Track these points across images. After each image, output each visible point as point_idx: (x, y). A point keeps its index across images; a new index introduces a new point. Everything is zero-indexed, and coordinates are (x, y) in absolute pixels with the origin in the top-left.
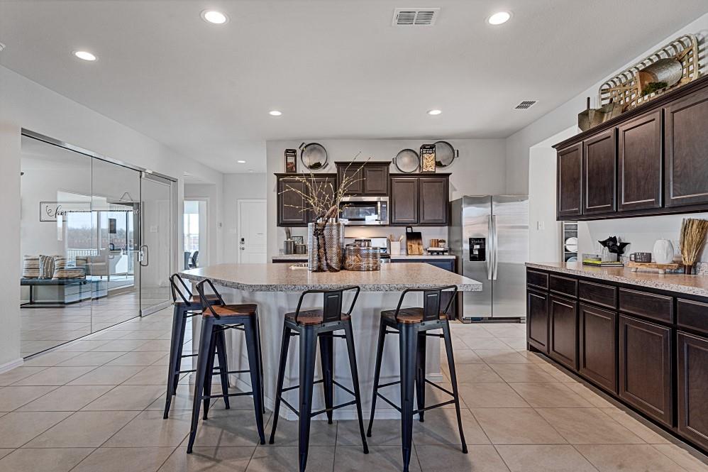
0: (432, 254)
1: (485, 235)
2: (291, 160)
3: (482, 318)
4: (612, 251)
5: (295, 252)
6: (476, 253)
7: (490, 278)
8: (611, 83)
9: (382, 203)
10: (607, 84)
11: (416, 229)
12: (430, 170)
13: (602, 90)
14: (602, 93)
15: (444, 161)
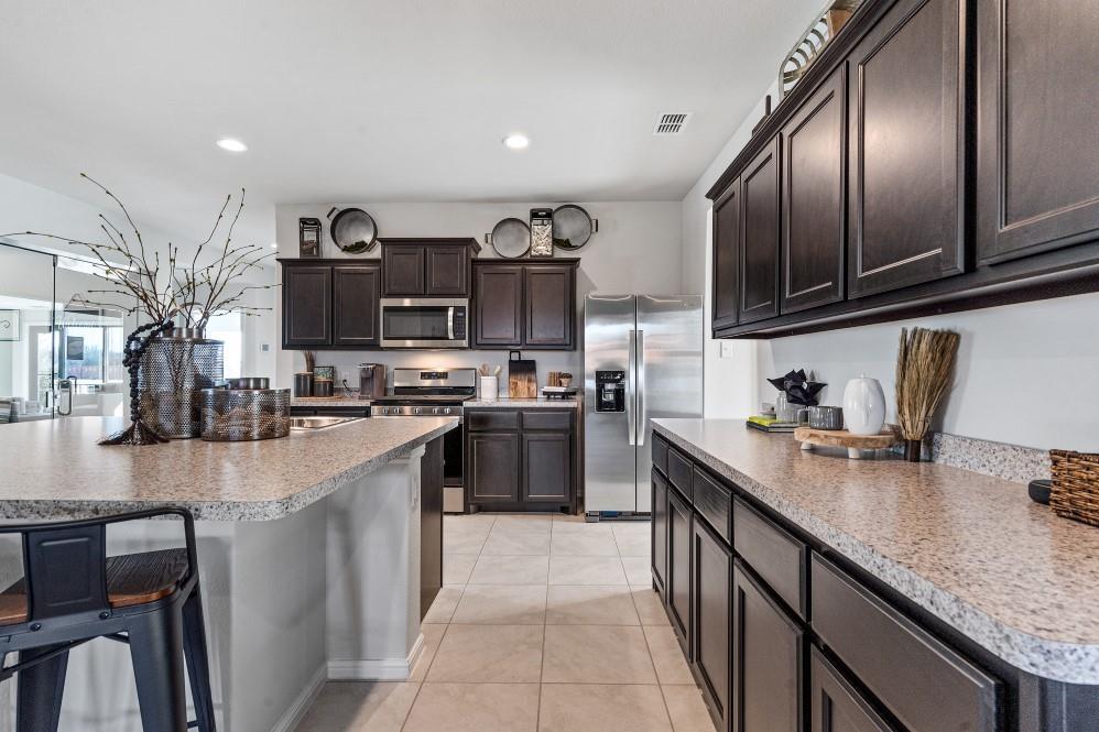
0: (549, 398)
1: (625, 366)
2: (310, 236)
3: (620, 513)
4: (793, 400)
5: (312, 394)
6: (611, 397)
7: (632, 442)
8: (797, 56)
9: (457, 309)
10: (791, 59)
11: (527, 355)
12: (545, 253)
13: (786, 75)
14: (785, 81)
15: (575, 237)
